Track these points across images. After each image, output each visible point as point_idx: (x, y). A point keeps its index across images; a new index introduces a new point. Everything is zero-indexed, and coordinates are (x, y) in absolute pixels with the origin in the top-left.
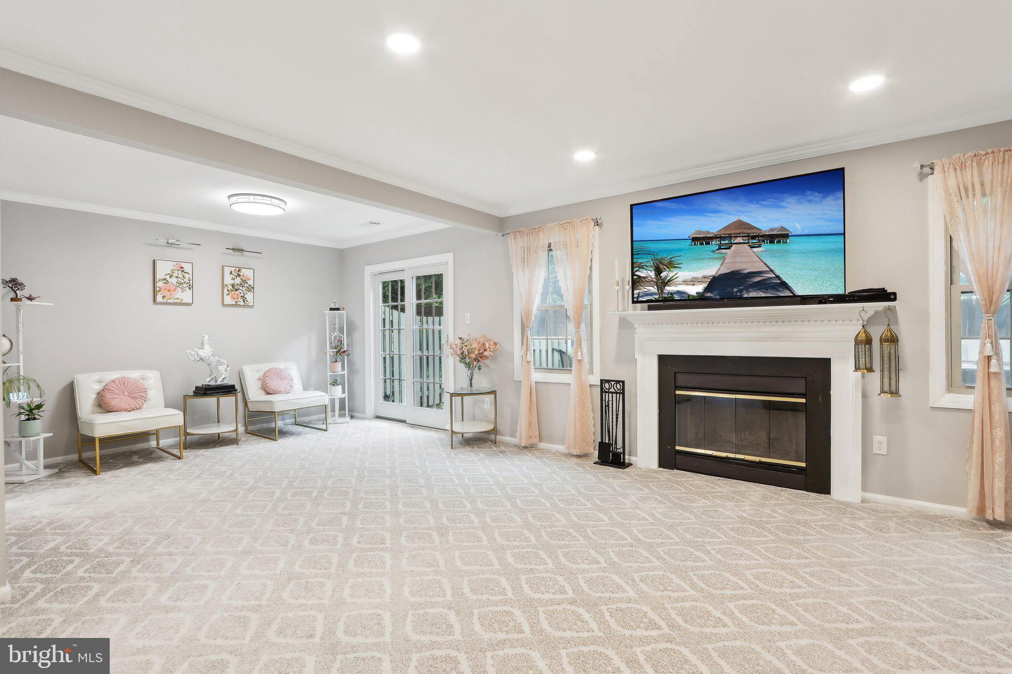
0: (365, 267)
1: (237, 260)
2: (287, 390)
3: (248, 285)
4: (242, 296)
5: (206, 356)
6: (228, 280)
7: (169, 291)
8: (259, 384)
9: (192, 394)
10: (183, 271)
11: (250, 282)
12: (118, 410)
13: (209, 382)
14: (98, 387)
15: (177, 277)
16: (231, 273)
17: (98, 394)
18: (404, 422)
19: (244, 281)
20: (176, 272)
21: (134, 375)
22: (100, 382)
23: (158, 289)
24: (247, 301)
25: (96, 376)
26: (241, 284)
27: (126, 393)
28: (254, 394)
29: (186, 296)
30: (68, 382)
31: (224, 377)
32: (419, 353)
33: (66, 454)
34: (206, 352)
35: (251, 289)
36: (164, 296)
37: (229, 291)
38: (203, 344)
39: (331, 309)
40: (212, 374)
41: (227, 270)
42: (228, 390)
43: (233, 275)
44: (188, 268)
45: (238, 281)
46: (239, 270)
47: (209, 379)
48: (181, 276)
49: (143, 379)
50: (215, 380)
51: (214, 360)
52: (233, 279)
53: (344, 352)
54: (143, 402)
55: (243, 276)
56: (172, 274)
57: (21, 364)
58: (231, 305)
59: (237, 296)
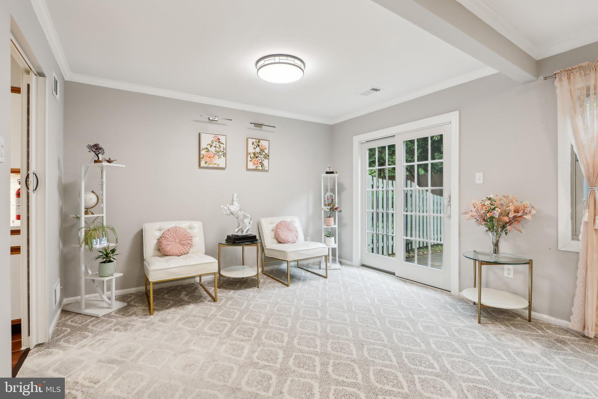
0: (353, 137)
1: (258, 133)
2: (294, 241)
4: (260, 162)
5: (235, 211)
6: (251, 150)
7: (210, 157)
8: (273, 234)
9: (224, 242)
10: (219, 142)
11: (267, 151)
12: (171, 255)
13: (237, 232)
14: (158, 234)
15: (215, 147)
16: (253, 144)
17: (158, 240)
18: (393, 274)
19: (262, 150)
20: (215, 143)
21: (184, 225)
22: (160, 230)
23: (202, 156)
24: (264, 167)
25: (158, 225)
26: (260, 153)
27: (177, 241)
28: (269, 242)
29: (220, 162)
30: (139, 229)
31: (249, 230)
32: (372, 210)
33: (137, 286)
34: (235, 208)
35: (267, 156)
36: (206, 162)
37: (251, 158)
38: (233, 201)
39: (327, 173)
40: (239, 225)
41: (250, 141)
42: (251, 240)
43: (254, 145)
44: (223, 139)
45: (258, 150)
46: (259, 141)
47: (237, 230)
48: (218, 146)
49: (190, 228)
50: (242, 231)
51: (241, 214)
52: (255, 148)
53: (336, 209)
54: (189, 248)
55: (261, 146)
56: (212, 144)
57: (104, 215)
58: (253, 170)
59: (257, 163)
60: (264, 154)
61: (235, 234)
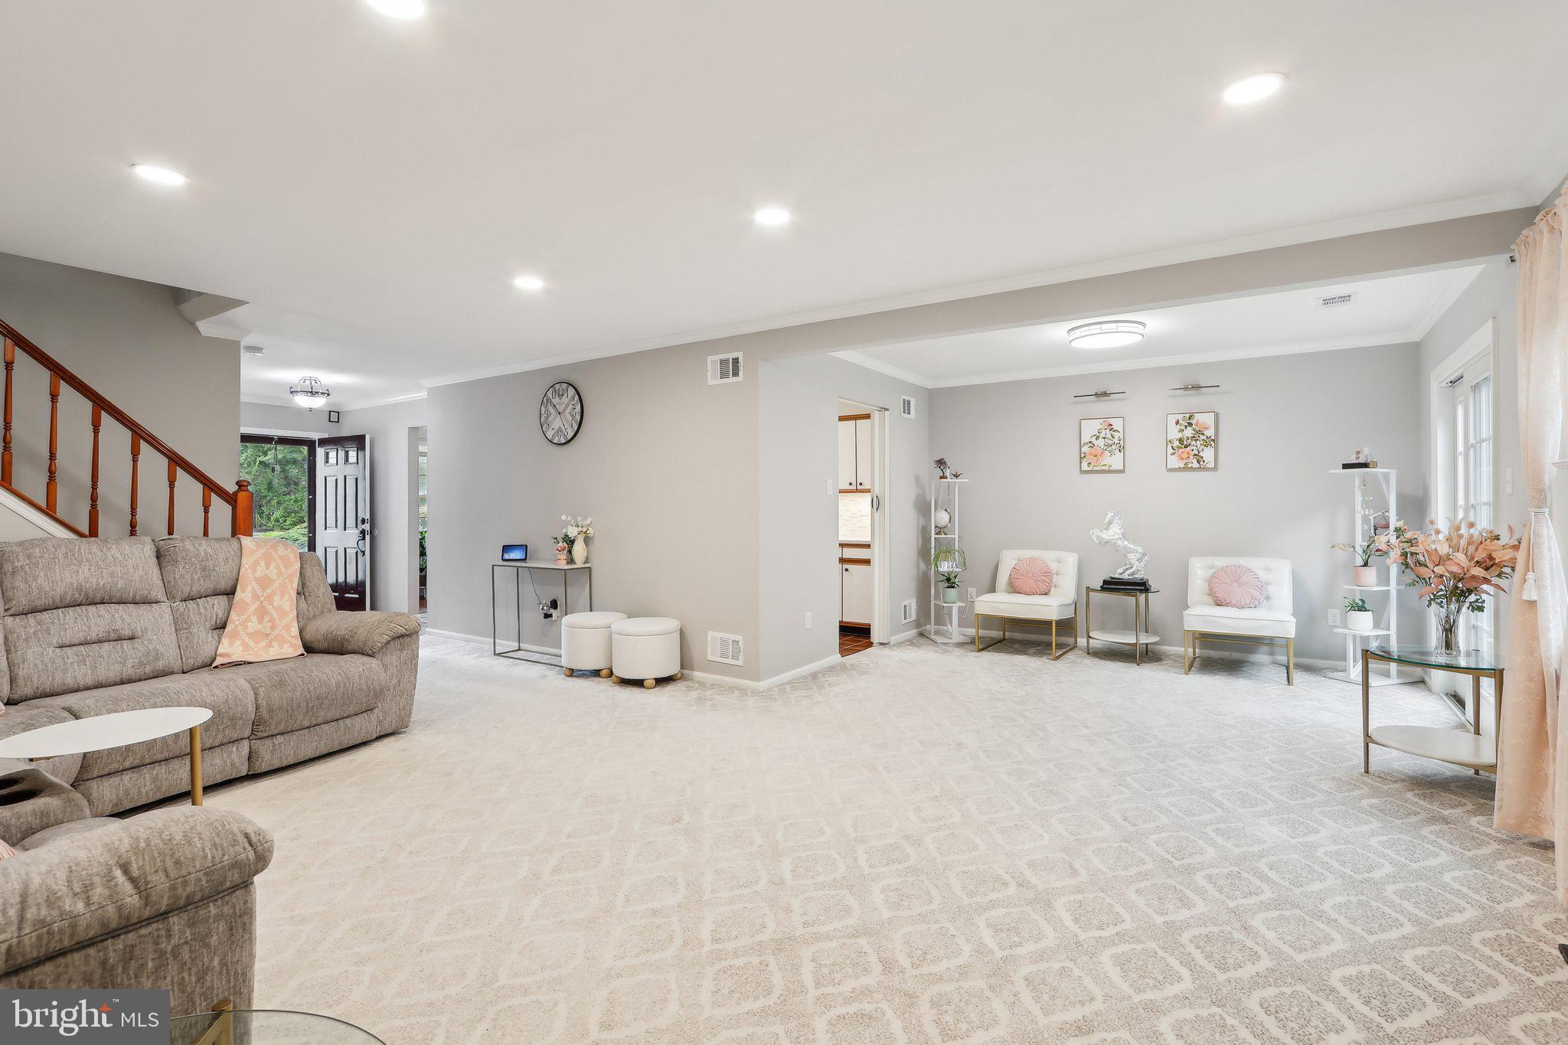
0: (1431, 372)
1: (1193, 401)
3: (1204, 438)
4: (1195, 455)
6: (1174, 434)
7: (1097, 456)
8: (1207, 588)
9: (1098, 587)
10: (1112, 429)
11: (1210, 433)
12: (1021, 592)
13: (1120, 573)
15: (1104, 438)
16: (1178, 422)
19: (1200, 432)
20: (1103, 432)
23: (1083, 455)
24: (1204, 461)
26: (1194, 437)
27: (1030, 575)
29: (1115, 461)
35: (1210, 442)
36: (1091, 463)
37: (1174, 449)
39: (1347, 466)
41: (1172, 420)
43: (1181, 425)
44: (1117, 424)
45: (1189, 432)
46: (1191, 417)
47: (1121, 570)
48: (1109, 436)
49: (1056, 561)
51: (1121, 544)
52: (1181, 431)
55: (1197, 425)
56: (1098, 434)
57: (956, 536)
58: (1179, 469)
59: (1187, 456)
60: (1202, 437)
61: (1117, 576)
